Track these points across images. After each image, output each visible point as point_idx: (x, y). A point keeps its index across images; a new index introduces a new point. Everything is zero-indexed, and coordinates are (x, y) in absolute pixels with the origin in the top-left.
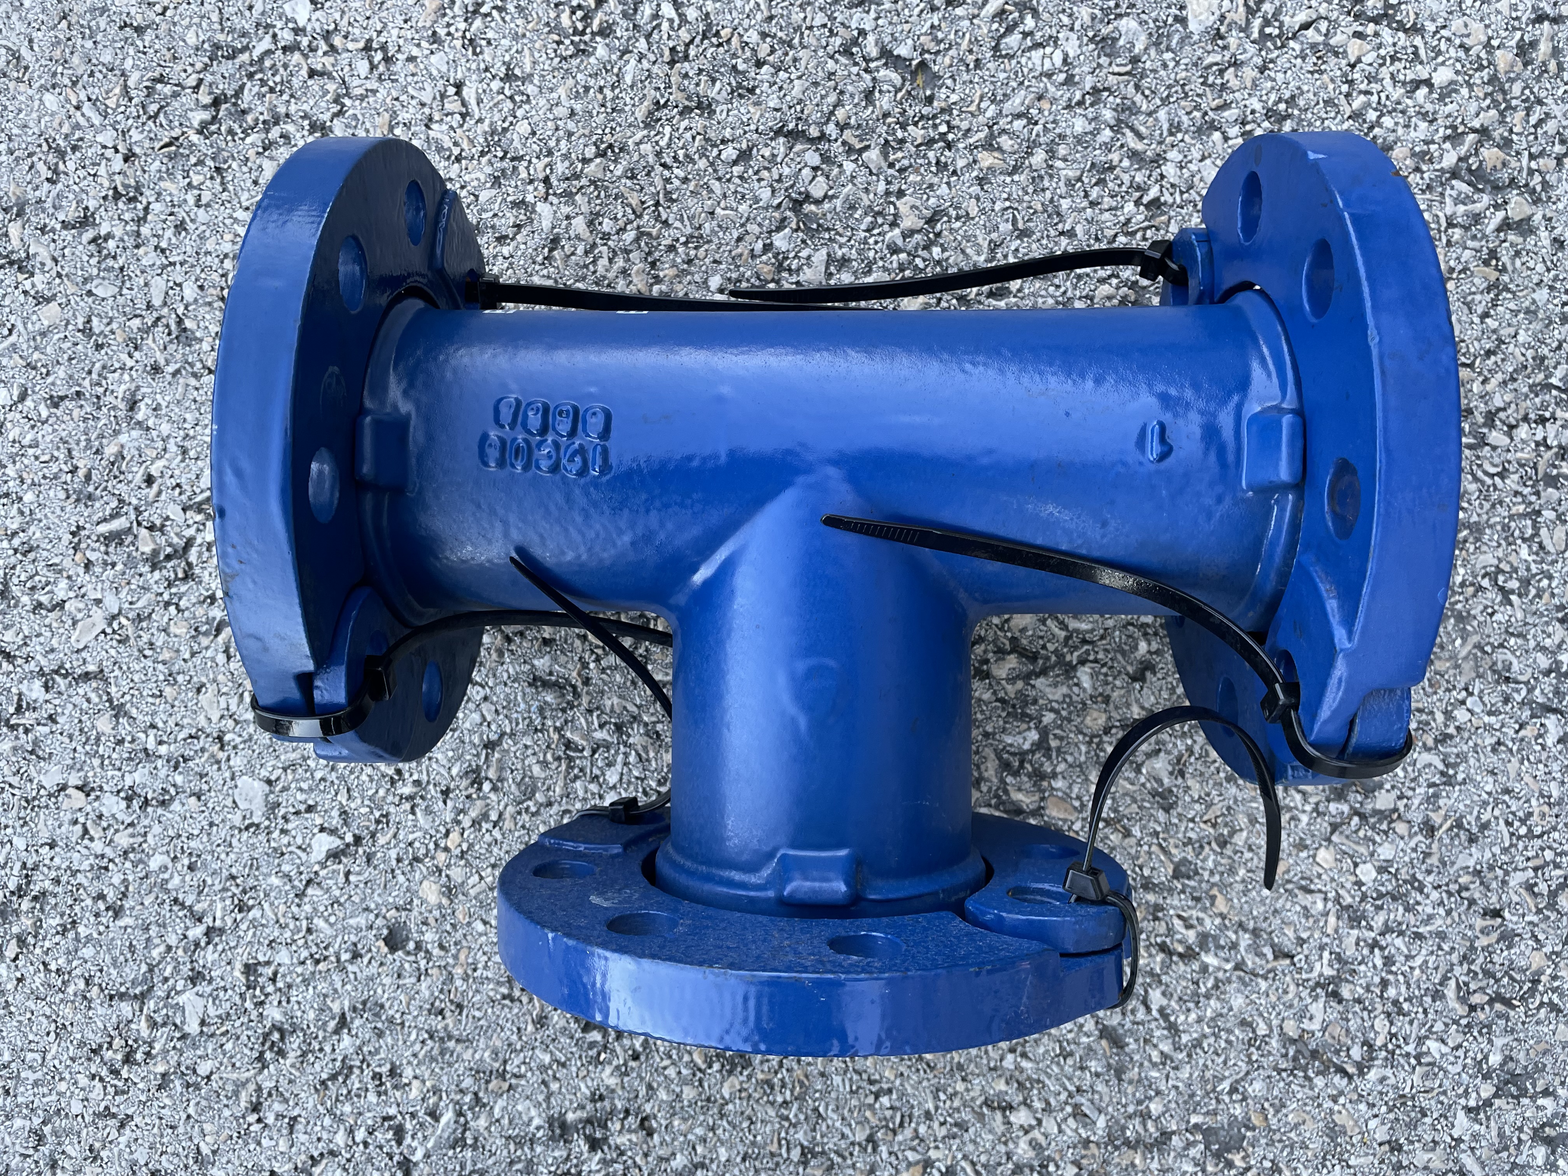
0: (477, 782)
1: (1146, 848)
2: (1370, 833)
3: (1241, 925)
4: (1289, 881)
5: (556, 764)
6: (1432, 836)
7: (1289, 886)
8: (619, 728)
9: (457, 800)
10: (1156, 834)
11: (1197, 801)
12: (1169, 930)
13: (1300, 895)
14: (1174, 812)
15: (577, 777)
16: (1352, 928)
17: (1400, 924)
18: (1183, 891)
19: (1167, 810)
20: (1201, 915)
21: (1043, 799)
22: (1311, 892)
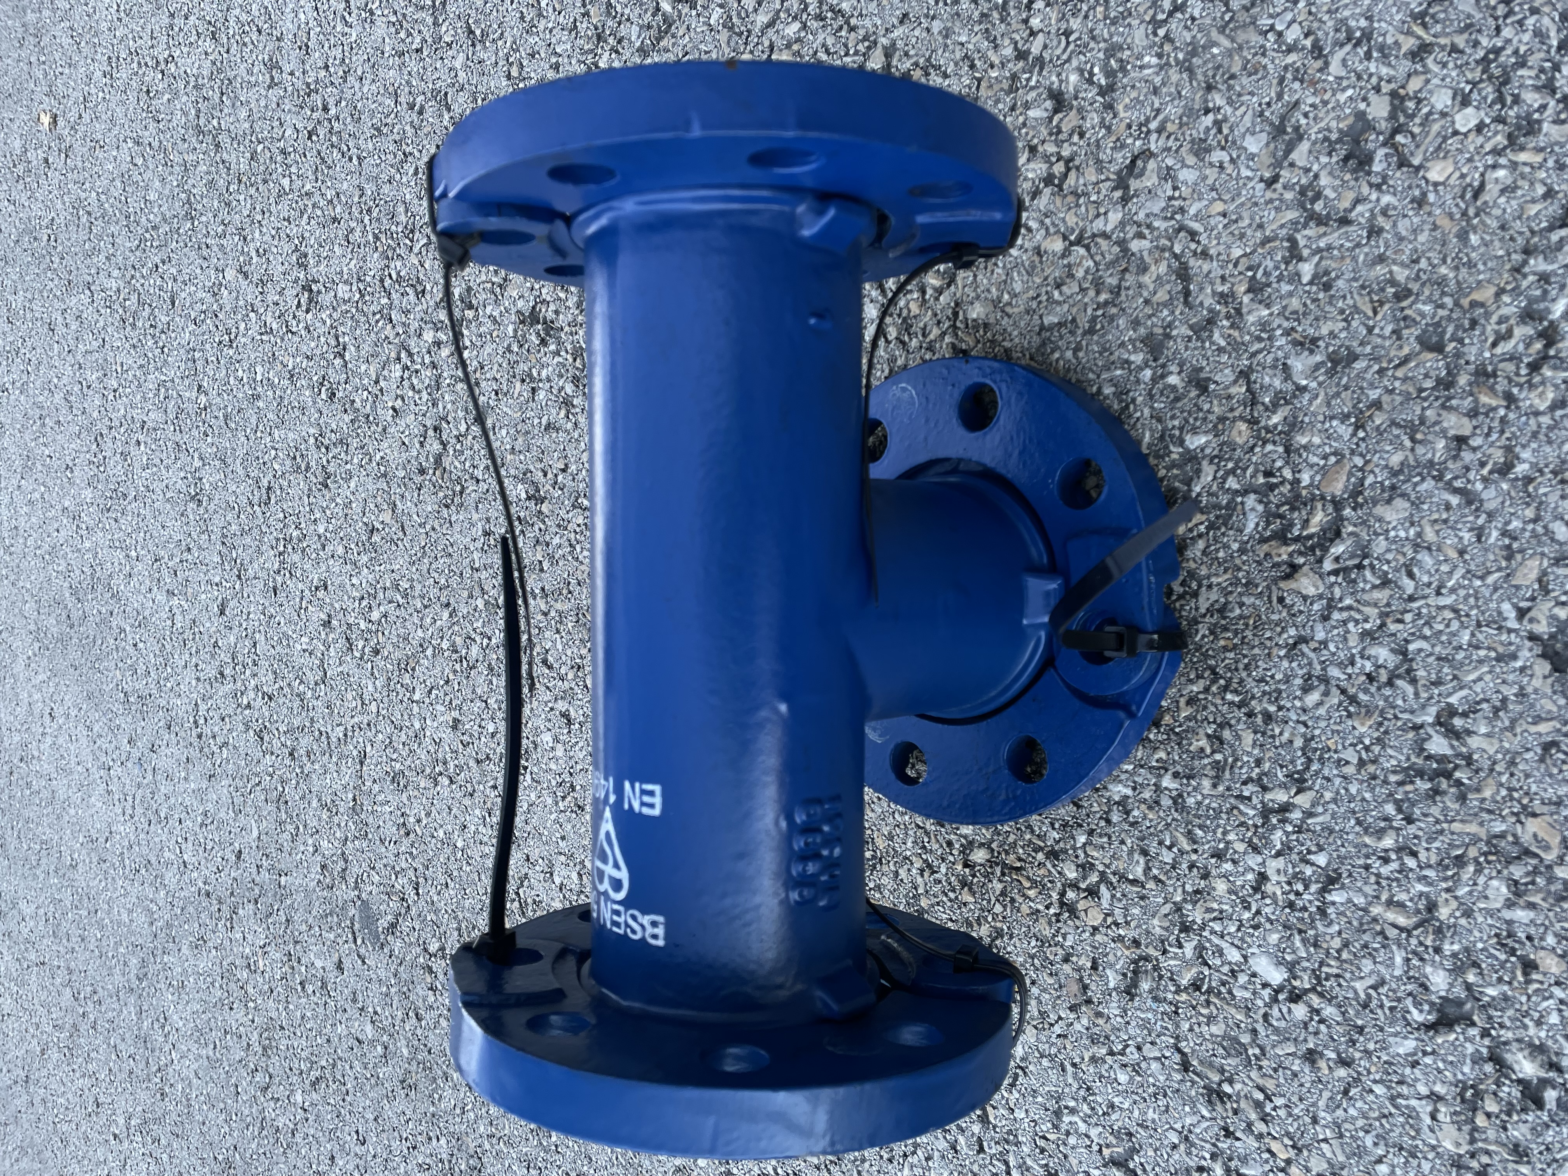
0: (1222, 1096)
1: (1397, 384)
2: (1417, 120)
3: (1517, 270)
4: (1464, 214)
5: (1212, 1007)
6: (1431, 44)
7: (1471, 212)
8: (1185, 928)
9: (1237, 1125)
10: (1381, 372)
11: (1349, 325)
12: (1511, 359)
13: (1485, 197)
14: (1359, 350)
15: (1230, 992)
16: (1540, 130)
17: (1542, 70)
18: (1461, 341)
19: (1355, 357)
20: (1494, 318)
21: (1323, 498)
22: (1482, 185)
